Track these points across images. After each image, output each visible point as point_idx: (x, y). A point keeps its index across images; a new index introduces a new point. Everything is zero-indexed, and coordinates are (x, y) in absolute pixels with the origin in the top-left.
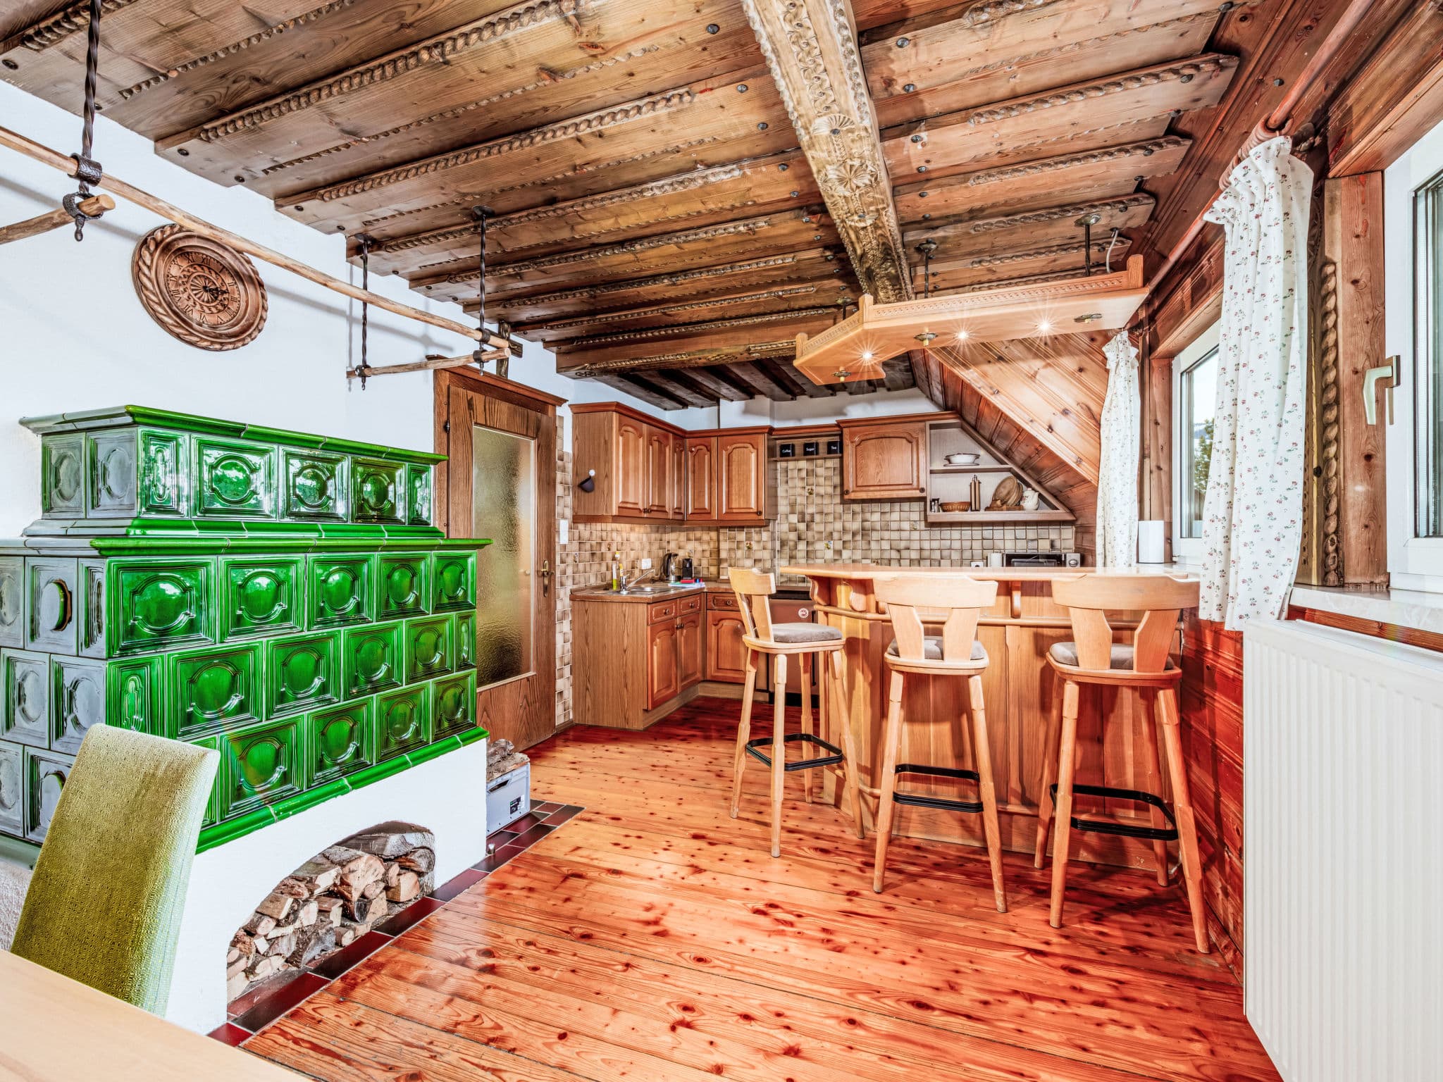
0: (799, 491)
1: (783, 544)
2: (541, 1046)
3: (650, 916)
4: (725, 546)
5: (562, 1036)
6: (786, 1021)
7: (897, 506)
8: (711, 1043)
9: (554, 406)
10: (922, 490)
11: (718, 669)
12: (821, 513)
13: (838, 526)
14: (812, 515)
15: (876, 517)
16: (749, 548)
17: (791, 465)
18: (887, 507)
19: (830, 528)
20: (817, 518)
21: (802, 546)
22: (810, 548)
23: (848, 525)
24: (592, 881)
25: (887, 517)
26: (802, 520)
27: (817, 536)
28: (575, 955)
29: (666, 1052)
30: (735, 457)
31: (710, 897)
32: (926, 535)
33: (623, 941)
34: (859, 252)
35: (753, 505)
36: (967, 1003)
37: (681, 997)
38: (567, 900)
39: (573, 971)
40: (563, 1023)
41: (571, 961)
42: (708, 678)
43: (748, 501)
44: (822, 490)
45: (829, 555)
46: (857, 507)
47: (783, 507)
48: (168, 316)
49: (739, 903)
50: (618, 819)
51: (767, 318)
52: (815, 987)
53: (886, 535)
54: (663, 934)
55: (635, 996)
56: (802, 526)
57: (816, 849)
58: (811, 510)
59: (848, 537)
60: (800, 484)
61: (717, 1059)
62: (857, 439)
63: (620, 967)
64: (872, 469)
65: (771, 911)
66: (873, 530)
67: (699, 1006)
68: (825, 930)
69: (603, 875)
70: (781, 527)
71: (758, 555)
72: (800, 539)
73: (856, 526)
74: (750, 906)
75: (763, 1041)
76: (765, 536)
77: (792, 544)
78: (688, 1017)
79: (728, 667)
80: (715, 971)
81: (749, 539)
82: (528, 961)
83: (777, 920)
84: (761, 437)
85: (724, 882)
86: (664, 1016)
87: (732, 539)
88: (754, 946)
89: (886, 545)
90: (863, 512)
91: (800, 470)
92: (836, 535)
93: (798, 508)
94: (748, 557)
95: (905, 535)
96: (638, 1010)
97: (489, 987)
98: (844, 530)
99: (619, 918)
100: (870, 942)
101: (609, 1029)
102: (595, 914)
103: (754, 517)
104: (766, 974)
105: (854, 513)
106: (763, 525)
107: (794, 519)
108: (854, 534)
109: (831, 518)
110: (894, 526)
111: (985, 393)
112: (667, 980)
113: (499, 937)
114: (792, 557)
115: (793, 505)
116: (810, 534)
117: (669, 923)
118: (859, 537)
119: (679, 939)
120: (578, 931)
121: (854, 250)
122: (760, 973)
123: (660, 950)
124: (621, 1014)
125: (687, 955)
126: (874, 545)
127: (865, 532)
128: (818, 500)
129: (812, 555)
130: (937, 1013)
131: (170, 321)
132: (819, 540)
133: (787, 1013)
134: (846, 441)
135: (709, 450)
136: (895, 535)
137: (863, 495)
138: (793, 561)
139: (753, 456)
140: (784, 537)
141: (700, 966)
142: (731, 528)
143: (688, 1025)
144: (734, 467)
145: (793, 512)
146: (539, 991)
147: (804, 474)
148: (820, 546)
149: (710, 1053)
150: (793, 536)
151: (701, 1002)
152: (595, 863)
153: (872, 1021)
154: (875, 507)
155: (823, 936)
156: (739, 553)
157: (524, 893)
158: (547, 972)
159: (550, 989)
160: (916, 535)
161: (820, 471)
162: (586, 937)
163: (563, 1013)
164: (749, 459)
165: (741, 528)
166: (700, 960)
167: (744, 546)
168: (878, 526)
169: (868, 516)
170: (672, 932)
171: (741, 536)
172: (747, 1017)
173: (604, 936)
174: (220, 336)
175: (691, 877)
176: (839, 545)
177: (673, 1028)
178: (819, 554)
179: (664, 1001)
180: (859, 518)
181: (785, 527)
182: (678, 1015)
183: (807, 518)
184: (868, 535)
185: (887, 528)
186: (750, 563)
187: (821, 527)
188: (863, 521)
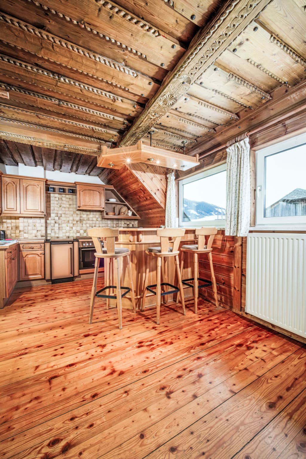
0: (55, 205)
2: (140, 449)
3: (108, 371)
4: (21, 225)
5: (142, 436)
6: (188, 369)
7: (92, 213)
8: (183, 391)
10: (103, 208)
11: (26, 275)
12: (65, 214)
13: (71, 218)
14: (61, 214)
15: (85, 216)
16: (35, 226)
17: (52, 195)
18: (88, 213)
19: (68, 219)
20: (63, 215)
21: (57, 225)
22: (60, 226)
23: (75, 218)
24: (65, 375)
25: (89, 216)
26: (57, 216)
27: (63, 222)
28: (101, 406)
29: (177, 406)
30: (29, 188)
31: (120, 351)
32: (101, 222)
33: (111, 386)
36: (207, 338)
37: (157, 387)
38: (64, 389)
39: (109, 412)
40: (135, 432)
41: (102, 410)
43: (36, 207)
44: (64, 206)
45: (68, 228)
46: (78, 213)
49: (130, 348)
50: (41, 346)
51: (77, 136)
52: (181, 356)
53: (88, 222)
54: (122, 373)
55: (144, 399)
56: (57, 218)
57: (129, 321)
58: (60, 212)
59: (75, 222)
60: (56, 202)
61: (190, 394)
62: (82, 189)
63: (125, 395)
64: (87, 200)
65: (142, 344)
67: (165, 384)
68: (162, 341)
69: (67, 369)
71: (39, 228)
72: (55, 223)
73: (78, 219)
74: (135, 346)
75: (192, 379)
76: (42, 221)
77: (52, 224)
78: (167, 390)
79: (31, 273)
80: (153, 372)
81: (35, 222)
82: (83, 426)
83: (147, 346)
84: (43, 182)
85: (118, 345)
86: (161, 397)
87: (26, 222)
88: (153, 357)
89: (88, 225)
90: (80, 214)
91: (56, 197)
92: (70, 222)
93: (55, 212)
94: (34, 229)
95: (94, 222)
96: (152, 402)
97: (81, 454)
98: (73, 220)
99: (98, 380)
100: (174, 337)
101: (152, 417)
102: (86, 385)
103: (40, 213)
104: (166, 362)
107: (53, 215)
108: (77, 222)
109: (69, 216)
110: (91, 219)
112: (145, 385)
113: (51, 430)
114: (52, 229)
115: (53, 210)
116: (60, 221)
117: (119, 367)
118: (79, 223)
119: (129, 371)
120: (88, 396)
122: (165, 362)
123: (129, 379)
124: (148, 409)
125: (139, 373)
126: (84, 225)
128: (63, 209)
129: (61, 229)
130: (207, 344)
133: (186, 367)
134: (78, 189)
135: (15, 184)
136: (91, 222)
137: (84, 208)
138: (53, 231)
141: (147, 374)
142: (25, 217)
143: (171, 392)
145: (53, 213)
146: (106, 432)
147: (57, 199)
148: (64, 225)
149: (187, 394)
150: (53, 222)
151: (163, 382)
152: (56, 367)
153: (201, 355)
154: (85, 212)
155: (163, 342)
156: (30, 228)
157: (35, 402)
158: (98, 422)
159: (110, 426)
160: (98, 222)
161: (64, 199)
162: (94, 396)
163: (129, 429)
164: (37, 190)
166: (145, 372)
167: (32, 225)
168: (85, 219)
169: (82, 215)
170: (124, 370)
171: (31, 221)
172: (179, 377)
173: (102, 390)
175: (104, 350)
176: (71, 225)
177: (169, 398)
178: (64, 228)
179: (154, 392)
180: (79, 216)
182: (164, 392)
183: (59, 215)
184: (82, 222)
185: (88, 220)
186: (35, 232)
187: (65, 219)
188: (81, 217)
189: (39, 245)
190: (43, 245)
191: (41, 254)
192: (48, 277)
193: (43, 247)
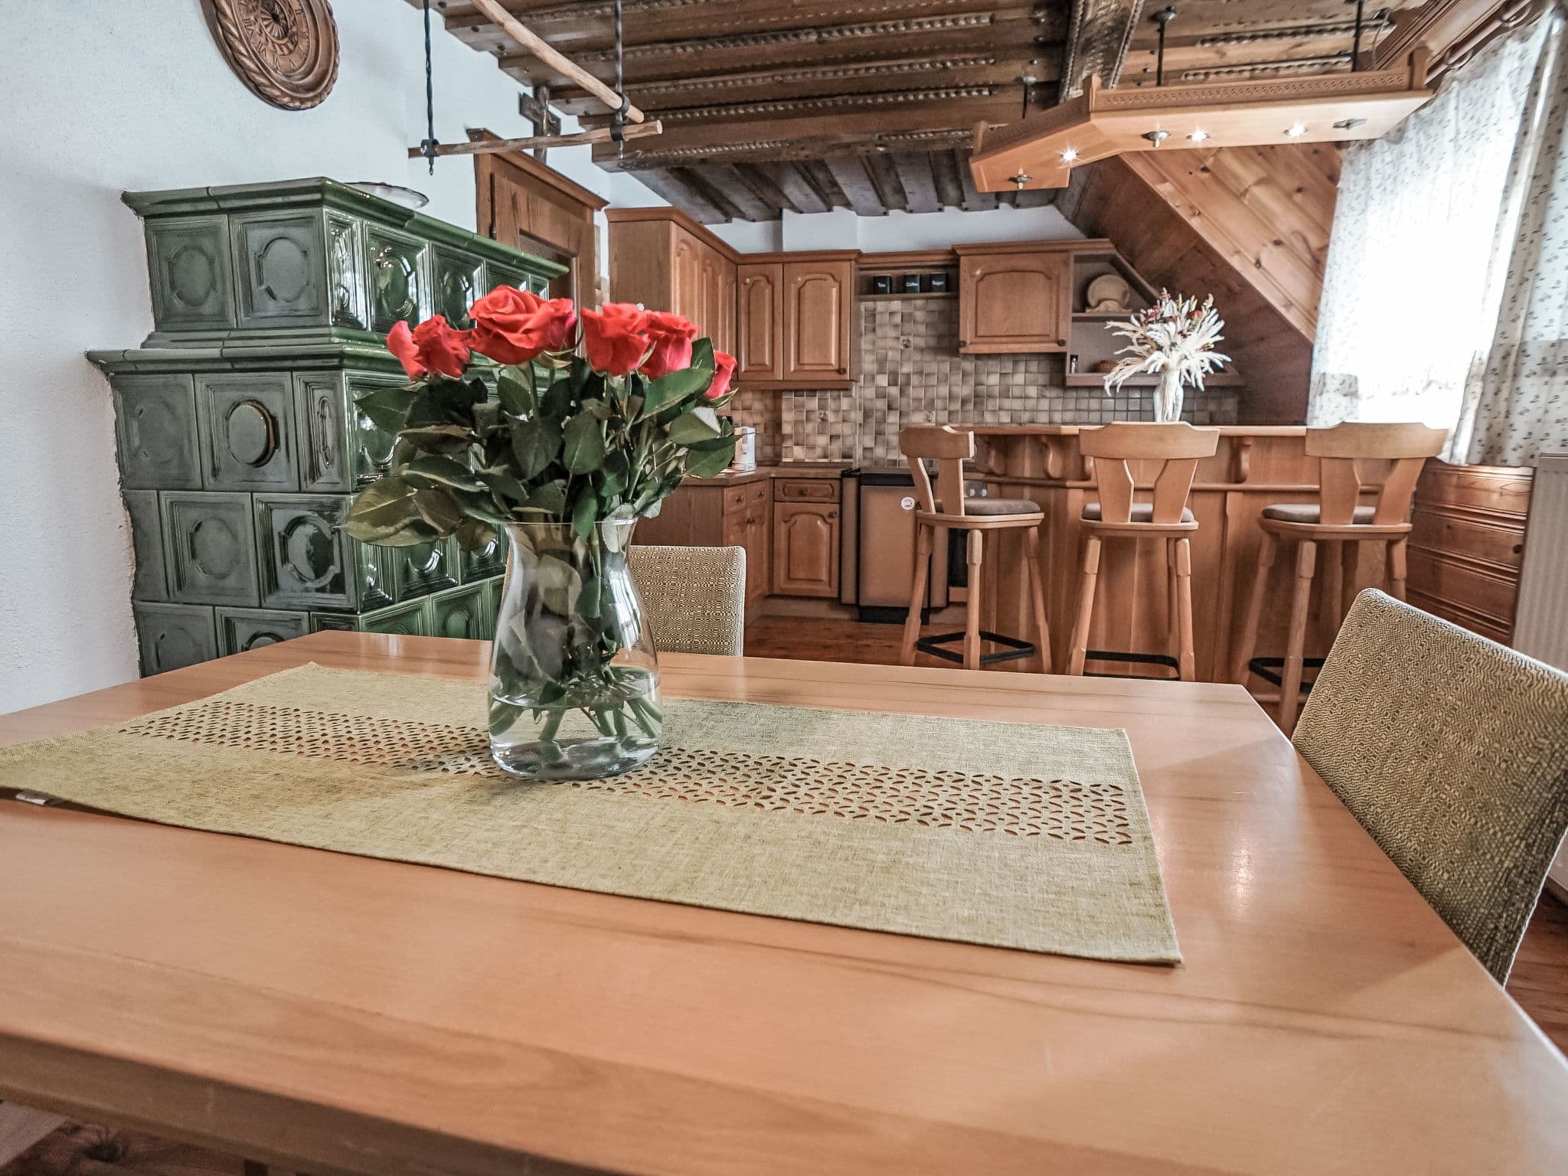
0: (891, 343)
1: (867, 414)
4: (787, 417)
7: (1022, 364)
9: (592, 209)
10: (1061, 343)
11: (789, 578)
12: (920, 373)
13: (944, 391)
14: (908, 375)
15: (994, 379)
16: (823, 420)
17: (881, 306)
18: (1008, 366)
19: (930, 393)
20: (915, 380)
21: (893, 418)
22: (904, 420)
23: (956, 390)
25: (1009, 380)
26: (893, 383)
27: (912, 405)
30: (809, 291)
32: (1059, 403)
34: (1089, 17)
35: (833, 360)
42: (776, 591)
43: (827, 354)
44: (922, 342)
46: (968, 366)
47: (869, 364)
48: (250, 59)
53: (1007, 403)
56: (894, 391)
58: (907, 368)
59: (957, 406)
60: (893, 333)
62: (978, 272)
64: (998, 309)
66: (990, 396)
70: (864, 392)
71: (838, 429)
72: (890, 408)
73: (966, 391)
76: (845, 403)
77: (879, 414)
79: (802, 575)
81: (822, 407)
84: (847, 264)
87: (799, 407)
90: (976, 372)
91: (892, 314)
92: (938, 403)
93: (889, 366)
94: (821, 433)
95: (1031, 404)
98: (952, 397)
103: (836, 376)
105: (965, 374)
106: (844, 388)
107: (882, 380)
108: (964, 402)
109: (934, 381)
110: (1017, 391)
111: (1183, 213)
114: (879, 433)
115: (882, 362)
116: (904, 400)
118: (970, 407)
121: (1084, 15)
126: (989, 418)
127: (979, 399)
128: (917, 356)
131: (252, 66)
132: (917, 410)
134: (964, 274)
135: (770, 282)
136: (1017, 404)
137: (985, 349)
138: (880, 438)
139: (834, 291)
140: (869, 405)
142: (798, 392)
144: (807, 307)
145: (881, 372)
147: (898, 319)
148: (916, 418)
150: (881, 404)
154: (993, 365)
156: (809, 427)
160: (1044, 404)
161: (921, 315)
164: (829, 294)
165: (812, 392)
167: (816, 417)
168: (996, 391)
169: (983, 378)
171: (813, 403)
174: (296, 89)
176: (942, 416)
180: (972, 379)
181: (870, 392)
183: (901, 379)
184: (982, 403)
185: (1005, 394)
186: (822, 440)
187: (921, 393)
188: (977, 384)
189: (826, 487)
190: (836, 484)
191: (831, 516)
192: (849, 596)
193: (837, 493)
